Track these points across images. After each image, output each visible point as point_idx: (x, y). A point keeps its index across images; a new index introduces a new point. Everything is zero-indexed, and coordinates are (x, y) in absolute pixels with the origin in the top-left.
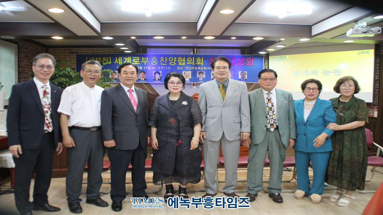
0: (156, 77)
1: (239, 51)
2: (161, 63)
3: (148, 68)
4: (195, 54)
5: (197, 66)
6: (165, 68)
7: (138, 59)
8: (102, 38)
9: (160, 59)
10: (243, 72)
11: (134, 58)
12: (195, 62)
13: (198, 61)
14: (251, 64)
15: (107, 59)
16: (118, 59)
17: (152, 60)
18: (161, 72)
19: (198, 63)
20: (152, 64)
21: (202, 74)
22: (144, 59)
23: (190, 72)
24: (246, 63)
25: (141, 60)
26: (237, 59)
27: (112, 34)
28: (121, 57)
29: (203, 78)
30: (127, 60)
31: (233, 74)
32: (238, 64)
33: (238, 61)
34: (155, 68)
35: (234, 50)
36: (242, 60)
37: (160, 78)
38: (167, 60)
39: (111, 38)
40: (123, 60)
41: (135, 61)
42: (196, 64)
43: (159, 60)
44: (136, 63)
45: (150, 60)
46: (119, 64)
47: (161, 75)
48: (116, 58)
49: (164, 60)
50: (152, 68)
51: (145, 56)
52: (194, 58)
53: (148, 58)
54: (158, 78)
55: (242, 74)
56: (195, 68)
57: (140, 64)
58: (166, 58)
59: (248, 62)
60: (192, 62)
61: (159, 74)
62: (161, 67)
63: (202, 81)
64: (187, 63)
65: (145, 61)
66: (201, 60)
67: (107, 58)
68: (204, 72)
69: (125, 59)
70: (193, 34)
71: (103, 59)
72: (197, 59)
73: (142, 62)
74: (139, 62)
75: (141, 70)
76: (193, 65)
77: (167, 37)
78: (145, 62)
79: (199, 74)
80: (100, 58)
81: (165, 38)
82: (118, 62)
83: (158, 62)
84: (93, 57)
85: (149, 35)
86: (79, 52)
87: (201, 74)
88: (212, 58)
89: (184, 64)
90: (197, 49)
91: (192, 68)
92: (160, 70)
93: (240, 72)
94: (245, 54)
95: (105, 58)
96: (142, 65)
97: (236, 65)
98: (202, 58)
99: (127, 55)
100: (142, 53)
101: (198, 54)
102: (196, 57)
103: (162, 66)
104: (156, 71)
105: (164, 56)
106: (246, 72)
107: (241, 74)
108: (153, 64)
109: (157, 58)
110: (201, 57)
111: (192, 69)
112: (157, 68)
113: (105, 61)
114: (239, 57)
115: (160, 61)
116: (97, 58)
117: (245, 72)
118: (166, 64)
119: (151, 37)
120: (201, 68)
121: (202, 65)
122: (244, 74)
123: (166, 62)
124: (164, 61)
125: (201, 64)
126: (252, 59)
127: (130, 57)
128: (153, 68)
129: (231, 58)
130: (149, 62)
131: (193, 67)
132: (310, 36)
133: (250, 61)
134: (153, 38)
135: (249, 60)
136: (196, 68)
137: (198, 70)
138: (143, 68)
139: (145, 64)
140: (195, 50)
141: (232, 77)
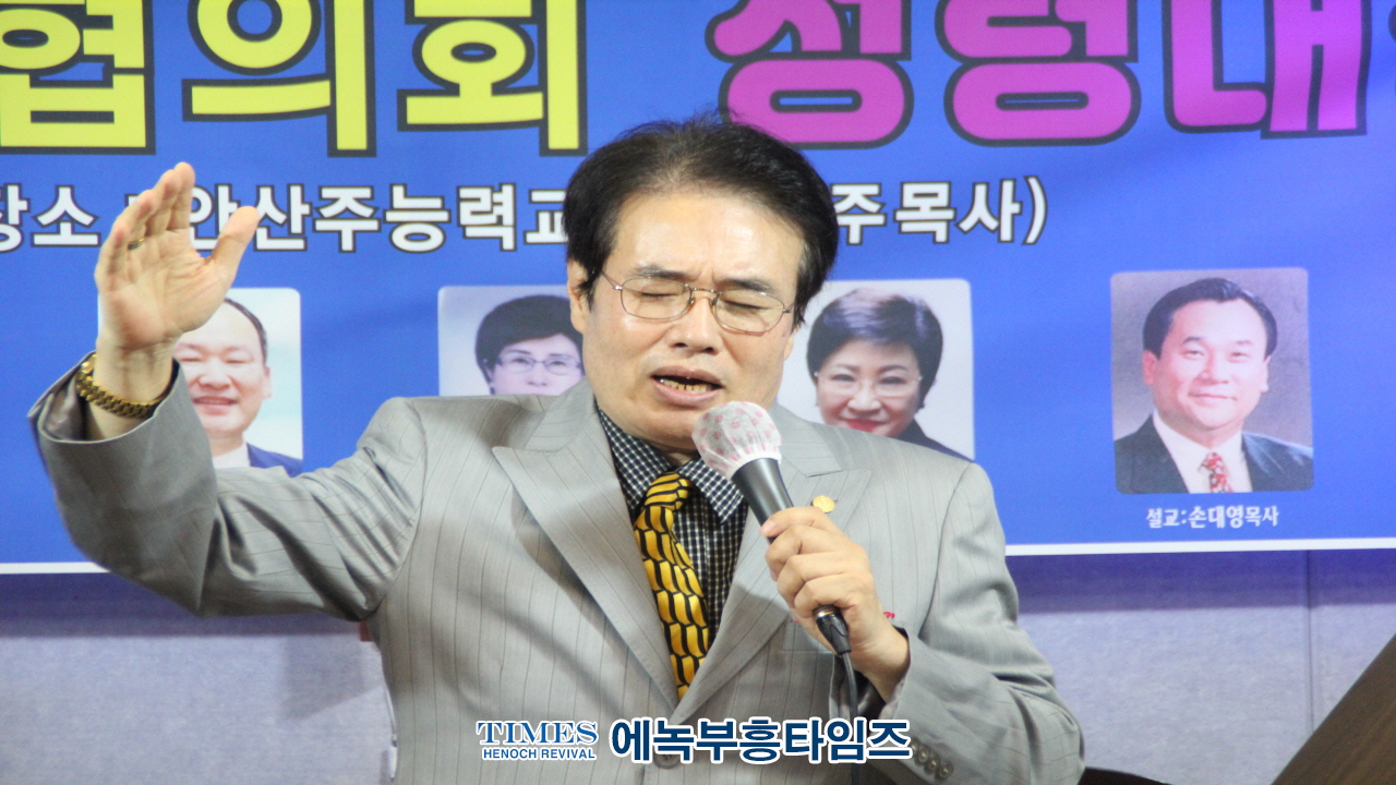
19: (451, 89)
23: (282, 309)
42: (421, 110)
56: (380, 205)
64: (207, 100)
76: (352, 133)
79: (488, 354)
87: (539, 349)
89: (129, 130)
91: (316, 205)
125: (524, 107)
131: (347, 197)
141: (1271, 405)
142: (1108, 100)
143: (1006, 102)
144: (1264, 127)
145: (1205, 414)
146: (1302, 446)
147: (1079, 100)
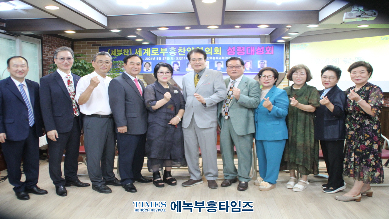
0: (175, 68)
1: (259, 39)
2: (180, 53)
3: (166, 59)
4: (213, 44)
5: (215, 56)
6: (184, 58)
7: (157, 50)
8: (110, 31)
9: (179, 49)
10: (262, 62)
11: (153, 49)
12: (213, 52)
13: (216, 51)
14: (270, 53)
15: (128, 51)
16: (138, 50)
17: (170, 51)
18: (179, 62)
19: (215, 53)
20: (170, 54)
21: (220, 64)
22: (163, 50)
24: (265, 52)
25: (159, 51)
26: (256, 48)
27: (118, 27)
28: (141, 49)
29: (222, 68)
30: (147, 51)
31: (252, 63)
32: (257, 53)
33: (257, 50)
34: (173, 59)
35: (253, 39)
36: (262, 49)
37: (178, 69)
38: (185, 50)
39: (119, 31)
40: (143, 51)
41: (154, 52)
42: (214, 54)
43: (177, 50)
44: (155, 54)
45: (168, 51)
46: (139, 55)
47: (179, 66)
48: (136, 50)
49: (183, 50)
50: (170, 59)
51: (164, 47)
52: (211, 48)
53: (166, 48)
54: (176, 68)
55: (262, 64)
56: (212, 58)
57: (158, 55)
58: (184, 48)
59: (268, 51)
60: (210, 52)
61: (178, 64)
62: (179, 58)
63: (220, 70)
65: (164, 51)
66: (219, 50)
67: (128, 49)
68: (222, 62)
69: (145, 50)
70: (195, 24)
71: (124, 51)
72: (215, 49)
73: (161, 53)
74: (158, 52)
75: (160, 60)
76: (211, 55)
77: (171, 28)
78: (164, 53)
80: (121, 50)
81: (169, 29)
82: (138, 54)
83: (176, 52)
84: (115, 49)
85: (153, 26)
86: (102, 44)
88: (230, 48)
90: (216, 39)
92: (179, 60)
93: (259, 61)
94: (265, 43)
95: (126, 50)
96: (161, 55)
97: (255, 54)
98: (220, 48)
99: (146, 46)
100: (161, 44)
101: (216, 44)
102: (214, 47)
103: (181, 56)
104: (174, 62)
105: (182, 46)
106: (266, 61)
107: (260, 63)
108: (172, 54)
109: (175, 49)
110: (218, 46)
111: (210, 59)
112: (175, 58)
113: (126, 52)
114: (258, 46)
115: (179, 52)
116: (119, 49)
117: (264, 61)
118: (184, 55)
119: (156, 28)
120: (219, 58)
121: (220, 54)
122: (263, 64)
123: (184, 53)
124: (182, 52)
125: (218, 53)
126: (272, 48)
127: (149, 48)
128: (172, 58)
129: (250, 48)
130: (167, 53)
131: (211, 57)
132: (318, 22)
133: (270, 50)
134: (158, 29)
135: (268, 49)
136: (214, 58)
137: (216, 60)
138: (162, 59)
139: (164, 55)
140: (213, 40)
141: (250, 66)
142: (244, 53)
143: (239, 53)
144: (250, 55)
145: (248, 67)
146: (252, 68)
147: (242, 53)
